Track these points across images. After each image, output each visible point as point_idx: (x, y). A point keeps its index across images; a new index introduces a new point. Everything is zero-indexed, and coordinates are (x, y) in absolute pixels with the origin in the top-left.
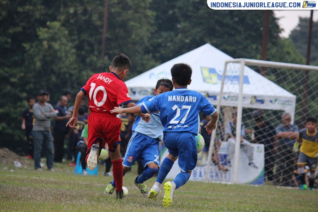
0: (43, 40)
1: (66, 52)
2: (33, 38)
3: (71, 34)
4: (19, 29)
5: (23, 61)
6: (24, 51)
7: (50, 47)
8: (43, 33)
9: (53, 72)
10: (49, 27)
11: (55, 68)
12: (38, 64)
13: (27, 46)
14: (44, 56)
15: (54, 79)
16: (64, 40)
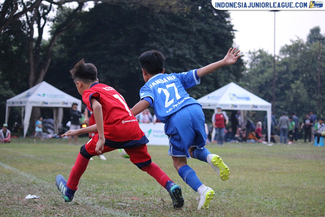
0: (294, 89)
1: (303, 93)
2: (289, 88)
3: (305, 85)
4: (283, 85)
5: (285, 98)
6: (285, 94)
7: (297, 92)
8: (293, 86)
9: (298, 102)
10: (295, 83)
11: (299, 100)
12: (292, 99)
13: (286, 92)
14: (294, 96)
15: (299, 105)
16: (302, 88)
